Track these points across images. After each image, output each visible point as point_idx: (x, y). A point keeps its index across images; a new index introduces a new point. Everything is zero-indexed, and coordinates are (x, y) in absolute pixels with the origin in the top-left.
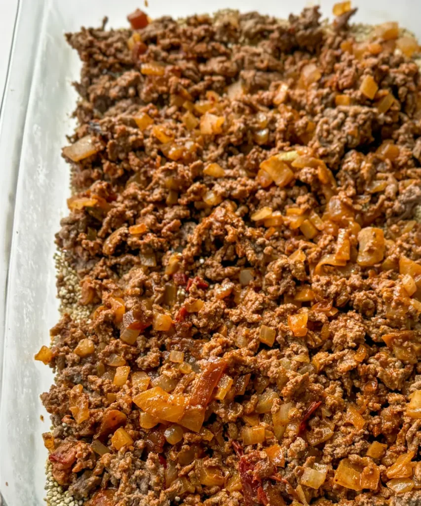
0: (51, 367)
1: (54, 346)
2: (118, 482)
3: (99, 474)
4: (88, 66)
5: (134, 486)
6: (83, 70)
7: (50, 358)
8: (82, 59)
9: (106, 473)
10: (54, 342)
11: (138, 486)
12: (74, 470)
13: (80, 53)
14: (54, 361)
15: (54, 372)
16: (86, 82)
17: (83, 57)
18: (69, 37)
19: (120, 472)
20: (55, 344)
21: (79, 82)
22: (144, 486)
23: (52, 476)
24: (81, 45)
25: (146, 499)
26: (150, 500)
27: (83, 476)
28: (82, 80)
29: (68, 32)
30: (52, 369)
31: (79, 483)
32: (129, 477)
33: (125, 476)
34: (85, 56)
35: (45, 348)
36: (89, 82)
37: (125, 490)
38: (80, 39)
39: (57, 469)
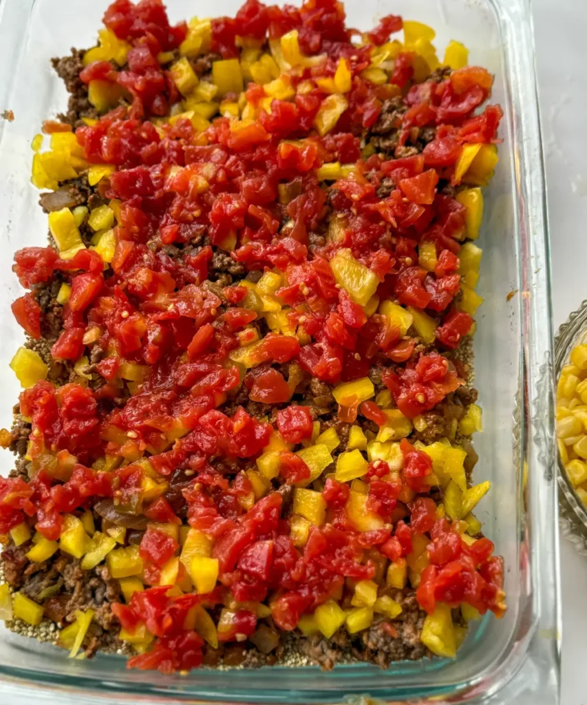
0: (11, 450)
1: (17, 425)
2: (73, 589)
3: (53, 577)
4: (76, 97)
5: (89, 596)
6: (70, 101)
7: (9, 442)
8: (68, 90)
9: (60, 578)
10: (17, 420)
11: (94, 596)
12: (26, 572)
13: (66, 83)
14: (15, 444)
15: (15, 455)
16: (73, 116)
17: (70, 88)
18: (55, 62)
19: (74, 580)
20: (18, 423)
21: (65, 114)
22: (99, 596)
23: (4, 575)
24: (68, 74)
25: (100, 612)
26: (104, 613)
27: (37, 578)
28: (68, 113)
29: (54, 57)
30: (13, 452)
31: (32, 585)
32: (83, 585)
33: (79, 584)
34: (72, 86)
35: (4, 431)
36: (76, 116)
37: (78, 600)
38: (67, 66)
39: (9, 569)
